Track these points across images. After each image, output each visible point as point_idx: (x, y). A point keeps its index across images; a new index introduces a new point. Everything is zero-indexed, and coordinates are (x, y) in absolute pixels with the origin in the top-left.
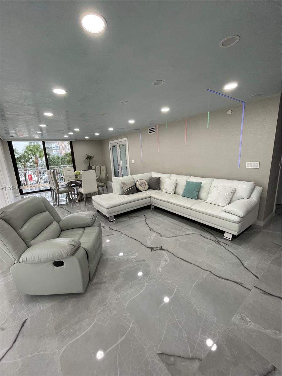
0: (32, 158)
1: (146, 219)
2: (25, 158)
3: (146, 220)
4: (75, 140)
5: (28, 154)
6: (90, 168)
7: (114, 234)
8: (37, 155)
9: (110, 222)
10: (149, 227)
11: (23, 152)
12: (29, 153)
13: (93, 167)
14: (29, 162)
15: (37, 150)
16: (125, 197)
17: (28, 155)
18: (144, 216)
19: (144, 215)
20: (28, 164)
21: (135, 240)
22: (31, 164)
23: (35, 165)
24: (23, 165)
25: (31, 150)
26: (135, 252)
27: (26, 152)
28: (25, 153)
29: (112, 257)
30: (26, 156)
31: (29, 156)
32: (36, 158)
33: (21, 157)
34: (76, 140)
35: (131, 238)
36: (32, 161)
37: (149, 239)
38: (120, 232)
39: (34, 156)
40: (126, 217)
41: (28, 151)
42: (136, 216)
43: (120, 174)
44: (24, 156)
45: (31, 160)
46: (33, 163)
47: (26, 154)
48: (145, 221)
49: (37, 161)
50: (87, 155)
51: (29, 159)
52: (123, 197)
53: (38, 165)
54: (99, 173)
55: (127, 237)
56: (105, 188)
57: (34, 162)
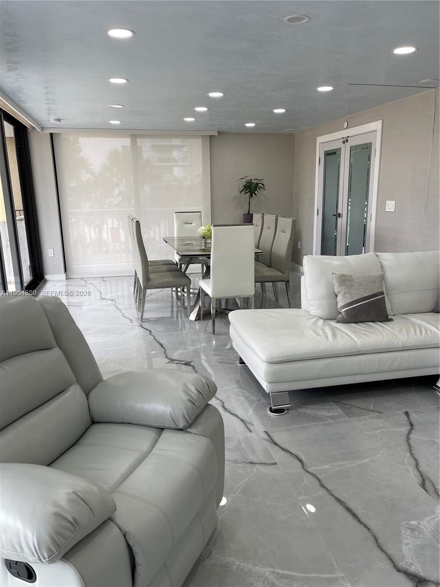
1: (409, 433)
3: (412, 436)
4: (216, 134)
6: (248, 219)
7: (275, 464)
9: (271, 410)
10: (421, 469)
13: (257, 218)
16: (337, 332)
18: (405, 417)
19: (407, 413)
21: (350, 518)
26: (339, 574)
29: (247, 566)
34: (219, 133)
35: (337, 499)
37: (413, 530)
38: (301, 461)
40: (334, 406)
42: (371, 407)
43: (341, 246)
48: (404, 438)
50: (247, 179)
52: (333, 329)
54: (272, 238)
55: (322, 492)
56: (281, 285)
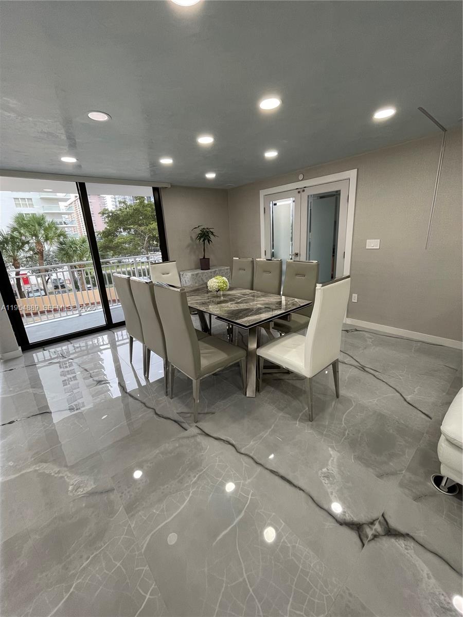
0: (28, 241)
2: (14, 243)
5: (20, 233)
8: (40, 236)
11: (8, 229)
12: (22, 232)
14: (23, 250)
15: (40, 224)
17: (21, 236)
20: (21, 255)
22: (28, 255)
23: (37, 256)
24: (11, 256)
25: (25, 226)
27: (14, 229)
28: (13, 232)
30: (17, 238)
31: (23, 238)
32: (38, 242)
33: (6, 239)
36: (30, 249)
39: (34, 238)
41: (20, 227)
44: (13, 238)
45: (27, 247)
46: (31, 252)
47: (16, 234)
49: (40, 248)
51: (24, 243)
53: (42, 255)
57: (33, 250)
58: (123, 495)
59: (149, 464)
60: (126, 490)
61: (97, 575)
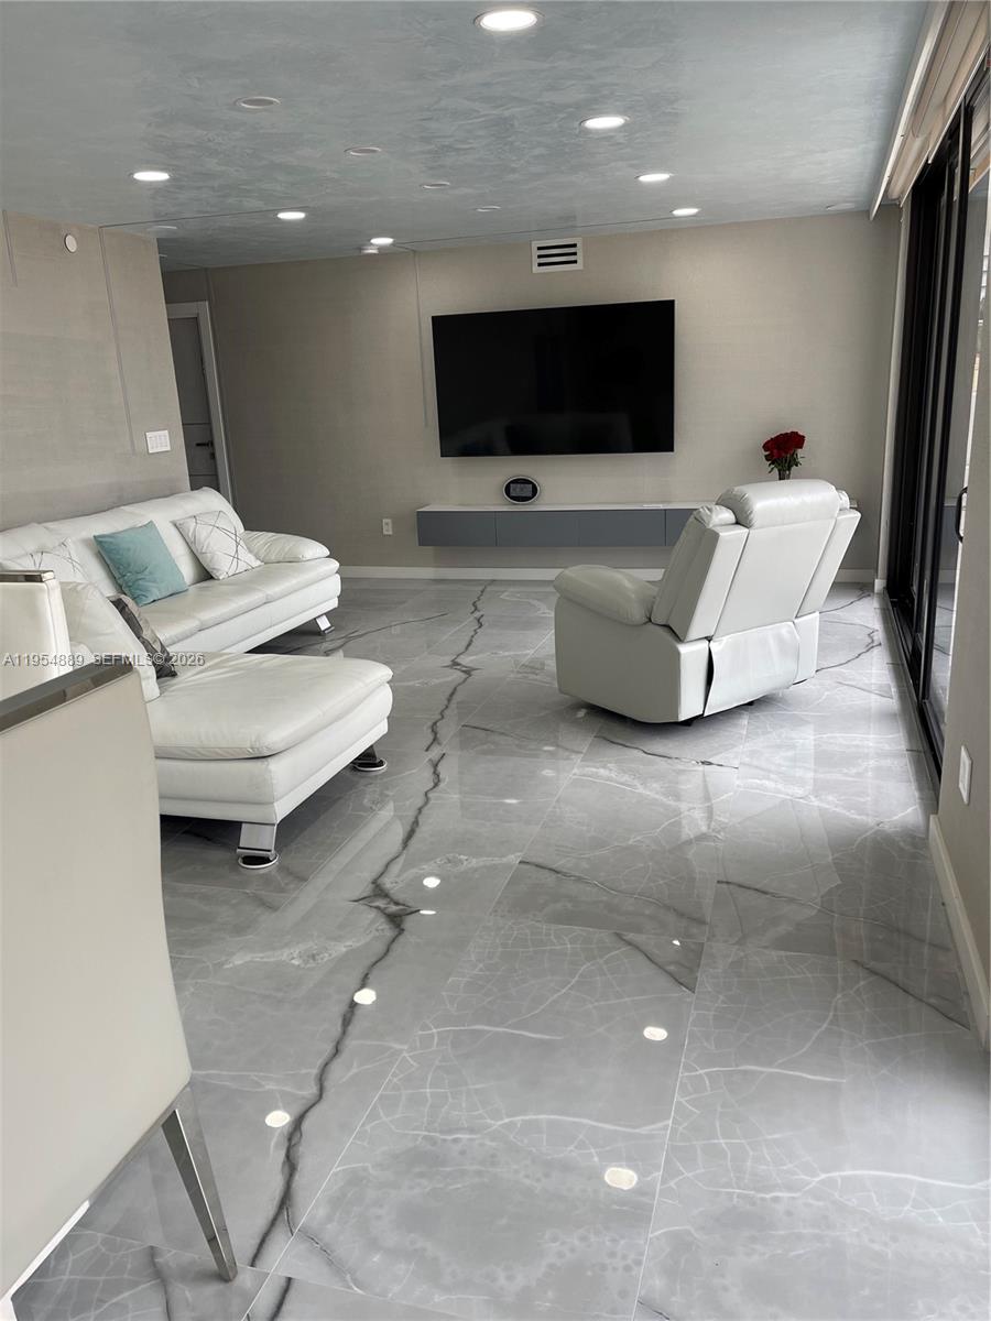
58: (629, 1262)
59: (502, 1281)
60: (615, 1269)
61: (464, 1105)
